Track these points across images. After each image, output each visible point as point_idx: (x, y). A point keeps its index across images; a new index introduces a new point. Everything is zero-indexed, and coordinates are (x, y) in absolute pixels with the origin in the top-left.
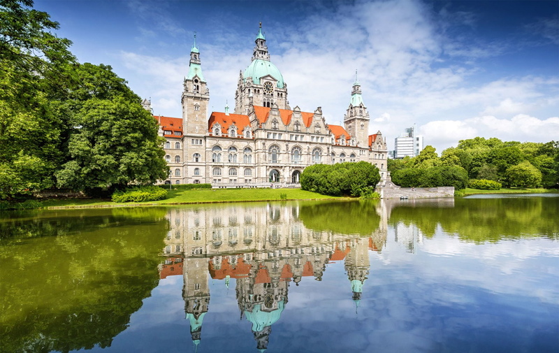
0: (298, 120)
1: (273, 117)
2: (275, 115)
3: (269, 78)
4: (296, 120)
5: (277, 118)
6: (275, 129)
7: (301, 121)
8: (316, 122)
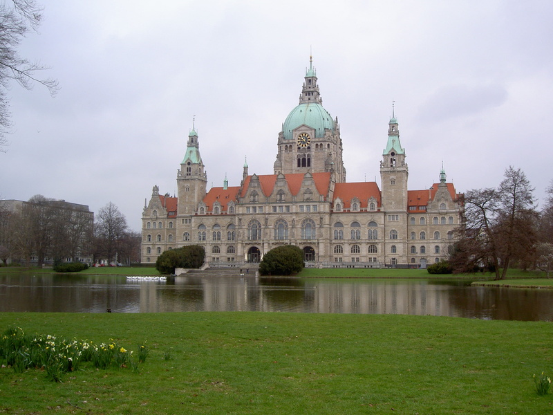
0: (282, 188)
1: (252, 189)
2: (254, 187)
3: (303, 128)
4: (279, 189)
5: (257, 190)
6: (254, 202)
7: (286, 189)
8: (305, 188)
